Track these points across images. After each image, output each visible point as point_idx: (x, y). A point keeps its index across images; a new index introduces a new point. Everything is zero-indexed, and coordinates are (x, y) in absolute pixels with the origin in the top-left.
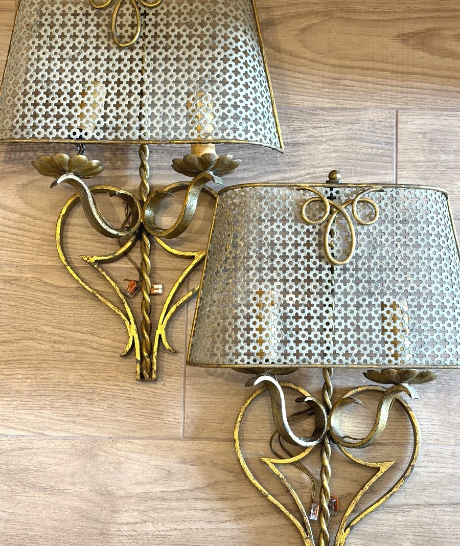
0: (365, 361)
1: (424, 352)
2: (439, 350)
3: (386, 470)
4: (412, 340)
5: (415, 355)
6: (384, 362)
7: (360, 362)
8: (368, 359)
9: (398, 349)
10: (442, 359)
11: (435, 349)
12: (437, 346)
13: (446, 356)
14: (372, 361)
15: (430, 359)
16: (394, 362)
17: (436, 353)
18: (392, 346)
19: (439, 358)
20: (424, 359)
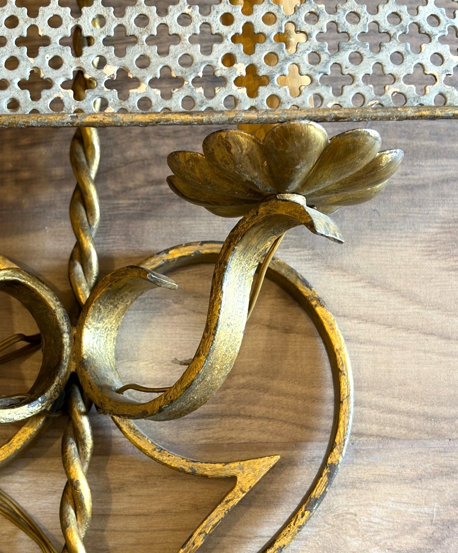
0: (145, 103)
1: (349, 69)
2: (398, 58)
3: (253, 483)
4: (306, 27)
5: (318, 77)
6: (212, 103)
7: (126, 105)
8: (155, 94)
9: (259, 58)
10: (411, 90)
11: (384, 56)
12: (392, 47)
13: (423, 79)
14: (167, 104)
15: (368, 91)
16: (246, 102)
17: (390, 68)
18: (238, 50)
19: (401, 86)
20: (349, 92)
